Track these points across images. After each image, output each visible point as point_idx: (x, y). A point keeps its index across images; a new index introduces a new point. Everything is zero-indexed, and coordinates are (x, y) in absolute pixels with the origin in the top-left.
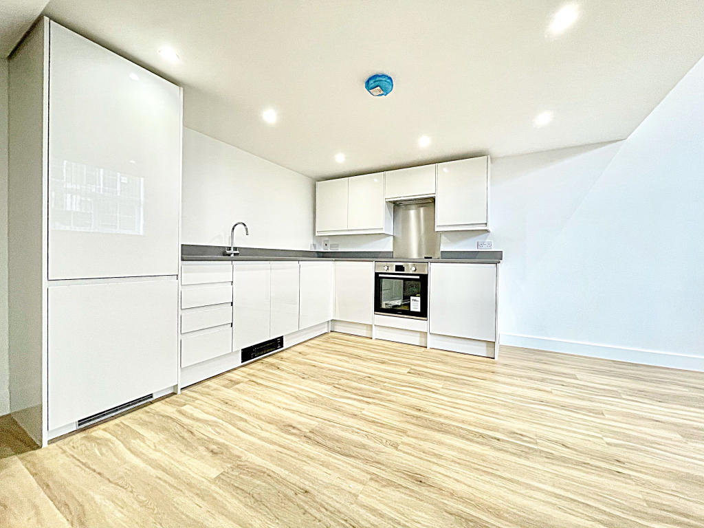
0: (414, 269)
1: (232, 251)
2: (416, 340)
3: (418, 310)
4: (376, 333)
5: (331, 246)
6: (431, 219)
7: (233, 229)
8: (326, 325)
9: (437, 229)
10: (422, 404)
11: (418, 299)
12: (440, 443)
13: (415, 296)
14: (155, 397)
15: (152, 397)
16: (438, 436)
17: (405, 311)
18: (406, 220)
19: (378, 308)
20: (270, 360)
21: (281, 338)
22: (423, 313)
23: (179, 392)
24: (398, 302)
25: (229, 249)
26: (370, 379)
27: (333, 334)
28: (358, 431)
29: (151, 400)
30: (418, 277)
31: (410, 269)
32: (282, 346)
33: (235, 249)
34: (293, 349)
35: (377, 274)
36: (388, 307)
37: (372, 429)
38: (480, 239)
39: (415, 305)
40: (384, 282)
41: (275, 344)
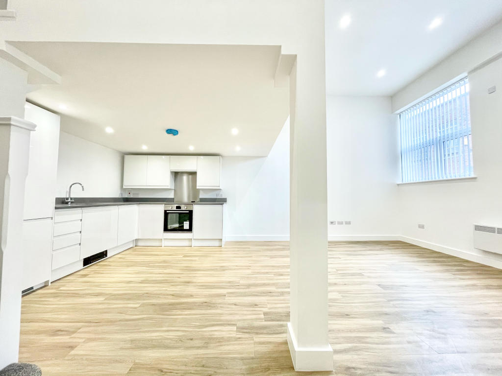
0: (186, 208)
1: (69, 200)
2: (186, 243)
3: (188, 228)
4: (164, 243)
5: (133, 194)
6: (194, 181)
7: (71, 186)
8: (132, 242)
9: (197, 188)
10: (189, 265)
11: (188, 223)
12: (196, 274)
13: (186, 221)
14: (34, 289)
15: (33, 289)
16: (195, 272)
17: (181, 229)
18: (181, 180)
19: (166, 229)
20: (101, 263)
21: (106, 251)
22: (190, 230)
23: (50, 284)
24: (177, 225)
25: (67, 199)
26: (164, 262)
27: (137, 247)
28: (163, 277)
29: (32, 290)
30: (188, 212)
31: (183, 208)
32: (106, 256)
33: (71, 199)
34: (115, 256)
35: (165, 211)
36: (172, 228)
37: (167, 275)
38: (217, 192)
39: (186, 225)
40: (169, 216)
41: (103, 255)
